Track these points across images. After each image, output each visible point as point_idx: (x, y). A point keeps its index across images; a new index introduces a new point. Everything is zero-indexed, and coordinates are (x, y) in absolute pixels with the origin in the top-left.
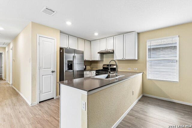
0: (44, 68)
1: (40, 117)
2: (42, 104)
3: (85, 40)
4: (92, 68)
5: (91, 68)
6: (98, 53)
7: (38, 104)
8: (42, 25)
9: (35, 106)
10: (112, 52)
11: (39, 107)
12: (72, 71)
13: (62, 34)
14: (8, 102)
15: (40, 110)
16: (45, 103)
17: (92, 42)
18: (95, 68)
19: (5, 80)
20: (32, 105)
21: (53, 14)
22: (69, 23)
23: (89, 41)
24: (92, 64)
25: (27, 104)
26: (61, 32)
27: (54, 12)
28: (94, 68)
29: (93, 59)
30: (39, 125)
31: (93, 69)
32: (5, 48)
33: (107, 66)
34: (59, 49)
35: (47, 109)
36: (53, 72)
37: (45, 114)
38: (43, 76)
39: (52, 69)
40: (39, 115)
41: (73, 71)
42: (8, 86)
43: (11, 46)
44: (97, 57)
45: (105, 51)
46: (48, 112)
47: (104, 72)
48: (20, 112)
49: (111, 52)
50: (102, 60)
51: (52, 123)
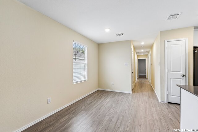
0: (172, 72)
1: (165, 114)
2: (170, 105)
7: (166, 103)
9: (164, 104)
11: (166, 106)
14: (146, 93)
15: (167, 109)
16: (173, 105)
19: (147, 79)
20: (161, 102)
21: (178, 17)
25: (157, 100)
26: (195, 28)
27: (178, 14)
30: (163, 118)
32: (147, 55)
34: (193, 49)
35: (173, 110)
36: (183, 76)
37: (171, 114)
38: (172, 79)
39: (182, 73)
40: (165, 111)
42: (148, 83)
43: (150, 53)
46: (173, 114)
48: (152, 103)
51: (175, 123)
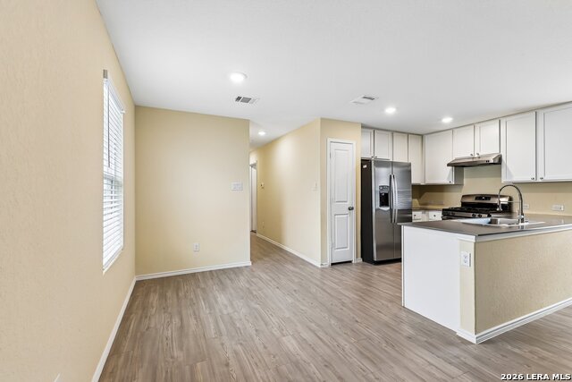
0: (337, 202)
2: (334, 268)
3: (408, 134)
4: (426, 204)
5: (420, 204)
6: (449, 165)
8: (342, 121)
10: (497, 161)
12: (388, 208)
13: (366, 130)
17: (426, 138)
18: (434, 205)
22: (390, 111)
23: (420, 136)
24: (426, 194)
26: (364, 127)
27: (373, 99)
28: (430, 204)
29: (430, 181)
31: (429, 207)
33: (476, 199)
34: (360, 162)
36: (351, 209)
38: (336, 216)
39: (349, 204)
41: (391, 210)
44: (445, 176)
45: (471, 160)
47: (471, 215)
49: (492, 161)
50: (459, 185)
